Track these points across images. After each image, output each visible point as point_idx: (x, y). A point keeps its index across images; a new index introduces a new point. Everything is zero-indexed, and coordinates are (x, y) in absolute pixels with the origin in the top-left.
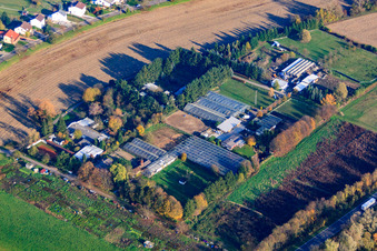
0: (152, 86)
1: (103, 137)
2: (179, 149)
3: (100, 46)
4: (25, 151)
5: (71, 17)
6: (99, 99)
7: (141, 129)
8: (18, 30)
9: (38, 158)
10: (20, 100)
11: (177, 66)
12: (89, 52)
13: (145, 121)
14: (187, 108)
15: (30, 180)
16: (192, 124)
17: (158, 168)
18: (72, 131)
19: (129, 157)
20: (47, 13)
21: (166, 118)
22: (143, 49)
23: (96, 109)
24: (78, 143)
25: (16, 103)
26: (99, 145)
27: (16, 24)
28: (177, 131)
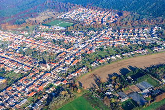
0: (130, 77)
1: (113, 90)
2: (130, 95)
3: (121, 65)
4: (94, 91)
5: (116, 58)
6: (115, 79)
7: (123, 89)
8: (103, 60)
9: (96, 93)
10: (98, 77)
11: (137, 73)
12: (118, 67)
13: (124, 87)
14: (136, 85)
15: (93, 98)
16: (136, 89)
17: (124, 100)
18: (106, 87)
19: (118, 96)
20: (111, 56)
21: (130, 87)
22: (131, 67)
23: (113, 82)
24: (107, 91)
25: (97, 78)
26: (111, 92)
27: (103, 58)
28: (132, 91)
